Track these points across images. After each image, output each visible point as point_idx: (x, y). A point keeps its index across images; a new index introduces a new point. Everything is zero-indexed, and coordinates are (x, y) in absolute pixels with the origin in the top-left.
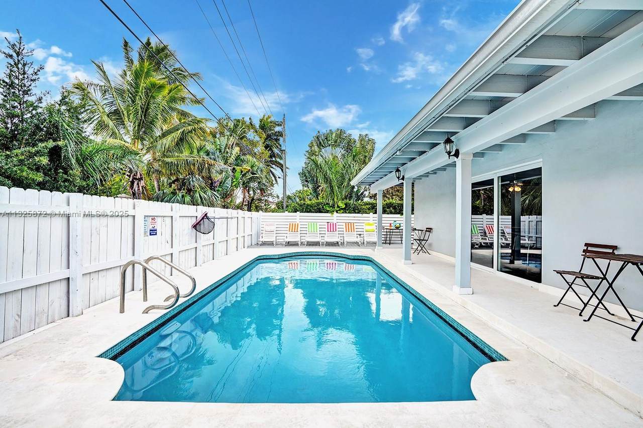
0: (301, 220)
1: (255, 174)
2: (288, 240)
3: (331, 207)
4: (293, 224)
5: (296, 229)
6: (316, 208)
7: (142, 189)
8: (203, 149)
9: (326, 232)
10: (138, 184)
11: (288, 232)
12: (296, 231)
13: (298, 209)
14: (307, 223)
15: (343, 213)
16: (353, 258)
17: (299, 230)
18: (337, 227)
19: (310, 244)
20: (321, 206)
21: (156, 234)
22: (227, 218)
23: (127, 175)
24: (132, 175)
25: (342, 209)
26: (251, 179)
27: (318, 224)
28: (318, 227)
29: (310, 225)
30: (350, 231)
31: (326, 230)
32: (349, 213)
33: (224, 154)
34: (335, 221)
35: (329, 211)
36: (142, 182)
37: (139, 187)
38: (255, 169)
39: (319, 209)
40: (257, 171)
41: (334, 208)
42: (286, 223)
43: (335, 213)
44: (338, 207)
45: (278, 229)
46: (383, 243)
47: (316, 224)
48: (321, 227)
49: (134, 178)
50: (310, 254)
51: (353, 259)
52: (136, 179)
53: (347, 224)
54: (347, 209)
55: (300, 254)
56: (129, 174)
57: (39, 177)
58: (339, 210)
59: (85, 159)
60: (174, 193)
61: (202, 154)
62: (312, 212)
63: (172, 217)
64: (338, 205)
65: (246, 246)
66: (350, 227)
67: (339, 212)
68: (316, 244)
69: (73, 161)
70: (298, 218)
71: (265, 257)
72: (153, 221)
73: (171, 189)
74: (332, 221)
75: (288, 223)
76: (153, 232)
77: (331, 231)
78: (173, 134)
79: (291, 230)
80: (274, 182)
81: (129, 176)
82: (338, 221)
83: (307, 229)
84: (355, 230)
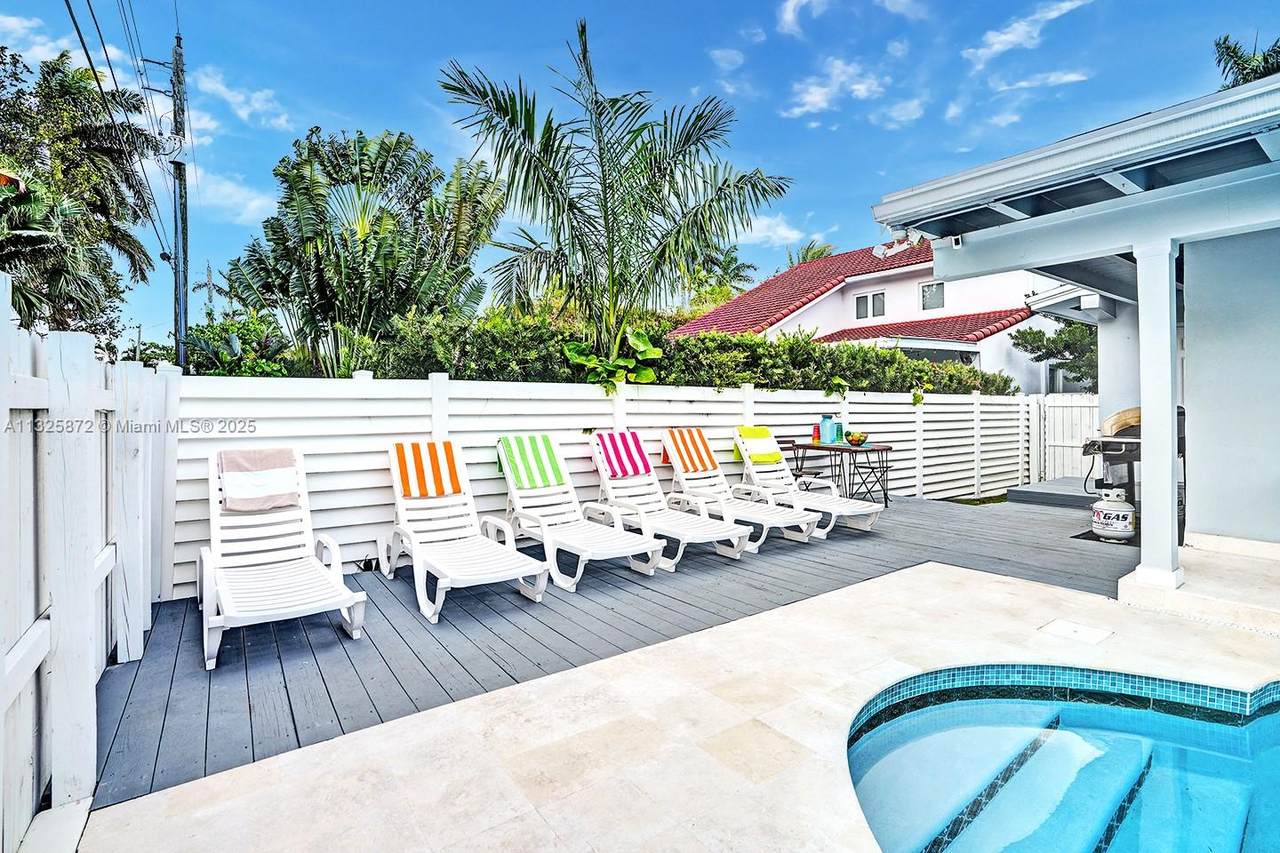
4: (416, 448)
6: (530, 356)
17: (464, 484)
43: (617, 383)
67: (635, 378)
70: (441, 409)
75: (389, 444)
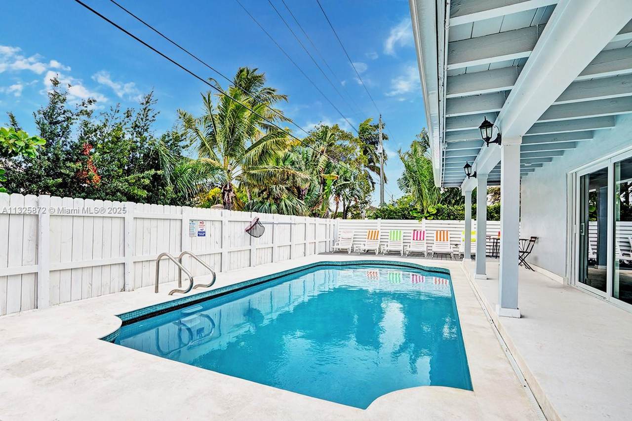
0: (381, 228)
1: (349, 181)
2: (367, 248)
3: (419, 212)
4: (373, 231)
5: (376, 236)
6: (400, 214)
7: (232, 199)
8: (288, 159)
9: (412, 241)
10: (228, 195)
11: (367, 240)
12: (375, 239)
13: (379, 215)
14: (389, 231)
15: (433, 219)
16: (428, 269)
17: (379, 238)
18: (426, 235)
19: (391, 253)
20: (406, 212)
21: (205, 235)
22: (291, 224)
23: (219, 187)
24: (223, 188)
25: (433, 215)
26: (345, 186)
27: (402, 232)
28: (402, 235)
29: (392, 232)
30: (442, 240)
31: (412, 238)
32: (441, 219)
33: (311, 163)
34: (423, 229)
35: (416, 217)
36: (232, 193)
37: (229, 197)
38: (348, 175)
39: (404, 215)
40: (350, 177)
41: (424, 214)
42: (366, 231)
43: (424, 219)
44: (428, 212)
45: (355, 237)
46: (487, 256)
47: (400, 232)
48: (405, 235)
49: (224, 190)
50: (381, 263)
51: (428, 271)
52: (226, 190)
53: (439, 232)
54: (438, 215)
55: (369, 263)
56: (221, 186)
57: (144, 193)
58: (429, 216)
59: (177, 177)
60: (262, 203)
61: (288, 163)
62: (395, 218)
63: (222, 221)
64: (427, 211)
65: (317, 252)
66: (441, 235)
67: (428, 218)
68: (397, 253)
69: (169, 180)
70: (379, 224)
71: (327, 264)
72: (201, 224)
73: (260, 199)
74: (421, 229)
75: (368, 231)
76: (202, 234)
77: (417, 240)
78: (255, 148)
79: (370, 238)
80: (371, 188)
81: (221, 188)
82: (427, 228)
83: (389, 237)
84: (449, 239)
